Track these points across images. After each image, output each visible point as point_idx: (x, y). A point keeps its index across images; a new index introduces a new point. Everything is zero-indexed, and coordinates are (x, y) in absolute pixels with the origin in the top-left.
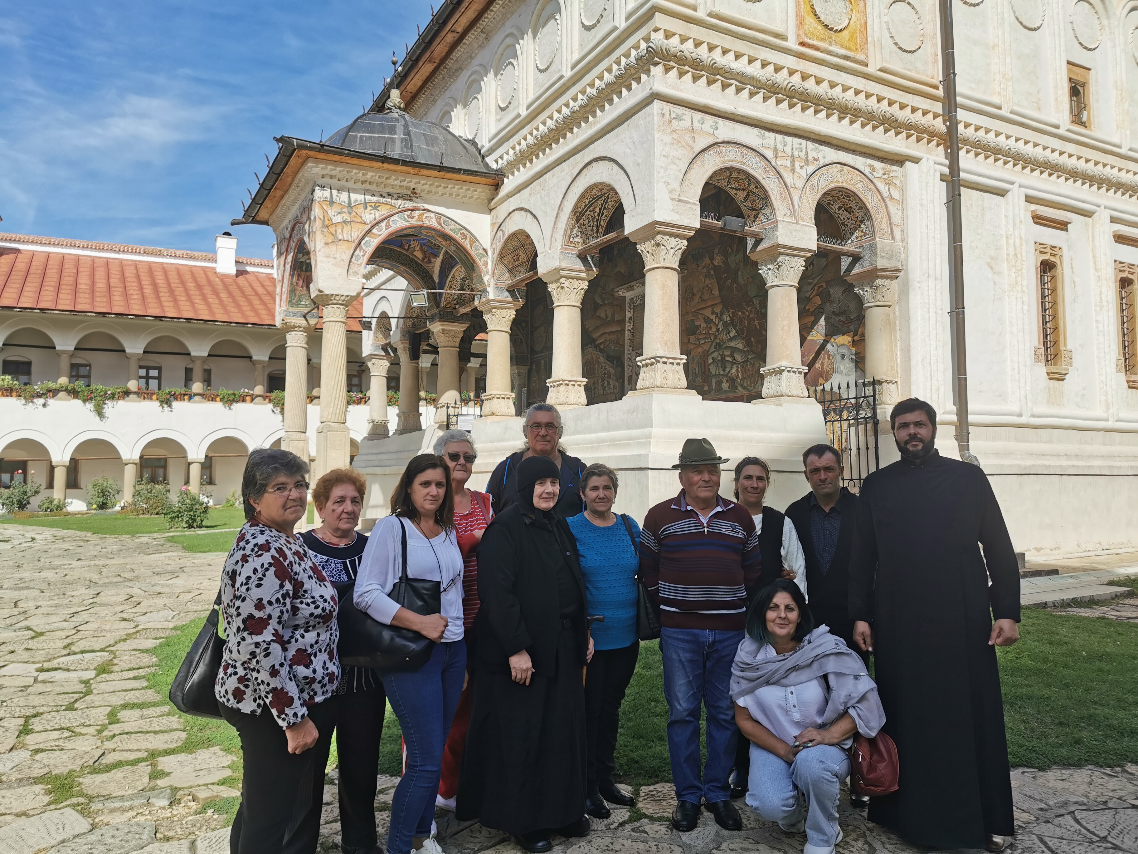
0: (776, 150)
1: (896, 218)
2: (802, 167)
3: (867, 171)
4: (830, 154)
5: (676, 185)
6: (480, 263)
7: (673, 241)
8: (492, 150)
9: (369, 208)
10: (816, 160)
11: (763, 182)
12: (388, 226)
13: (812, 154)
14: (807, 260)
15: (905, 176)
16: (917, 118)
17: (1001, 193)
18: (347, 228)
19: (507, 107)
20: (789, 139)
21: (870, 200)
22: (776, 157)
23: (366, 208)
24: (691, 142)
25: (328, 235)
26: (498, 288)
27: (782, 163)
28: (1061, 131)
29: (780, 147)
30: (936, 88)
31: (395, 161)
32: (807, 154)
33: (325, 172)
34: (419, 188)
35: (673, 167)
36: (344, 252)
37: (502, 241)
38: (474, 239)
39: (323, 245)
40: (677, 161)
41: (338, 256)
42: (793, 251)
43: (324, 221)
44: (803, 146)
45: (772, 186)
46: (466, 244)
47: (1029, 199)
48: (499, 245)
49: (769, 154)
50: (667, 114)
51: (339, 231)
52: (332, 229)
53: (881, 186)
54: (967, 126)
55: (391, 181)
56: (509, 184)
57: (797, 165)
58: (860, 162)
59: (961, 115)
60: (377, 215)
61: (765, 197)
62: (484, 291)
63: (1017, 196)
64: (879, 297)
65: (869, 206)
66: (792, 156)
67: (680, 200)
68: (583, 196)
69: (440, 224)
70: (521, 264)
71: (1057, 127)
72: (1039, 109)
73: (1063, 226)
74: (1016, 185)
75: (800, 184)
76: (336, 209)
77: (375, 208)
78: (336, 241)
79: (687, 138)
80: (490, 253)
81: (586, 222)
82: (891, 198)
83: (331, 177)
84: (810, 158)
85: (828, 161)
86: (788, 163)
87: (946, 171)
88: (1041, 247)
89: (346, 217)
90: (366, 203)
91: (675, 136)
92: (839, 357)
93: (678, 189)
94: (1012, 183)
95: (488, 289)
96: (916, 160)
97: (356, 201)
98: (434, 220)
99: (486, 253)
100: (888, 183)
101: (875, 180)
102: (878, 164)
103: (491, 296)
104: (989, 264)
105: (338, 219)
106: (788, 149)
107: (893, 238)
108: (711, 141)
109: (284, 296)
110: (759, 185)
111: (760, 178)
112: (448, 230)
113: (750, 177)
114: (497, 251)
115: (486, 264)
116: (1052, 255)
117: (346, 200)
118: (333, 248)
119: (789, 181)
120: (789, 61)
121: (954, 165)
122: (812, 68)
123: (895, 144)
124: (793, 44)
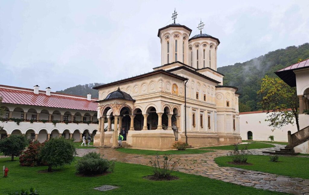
1: (180, 110)
4: (174, 105)
6: (131, 111)
7: (161, 114)
8: (133, 97)
12: (122, 107)
14: (172, 115)
16: (182, 100)
17: (190, 107)
18: (119, 107)
21: (178, 109)
24: (163, 105)
26: (133, 114)
27: (171, 106)
29: (170, 104)
30: (184, 97)
35: (162, 107)
36: (118, 110)
37: (135, 109)
44: (172, 104)
45: (170, 108)
46: (130, 109)
47: (192, 108)
50: (162, 102)
52: (117, 107)
56: (136, 102)
58: (177, 105)
59: (186, 99)
60: (122, 105)
62: (131, 114)
64: (178, 119)
68: (150, 107)
70: (136, 112)
71: (195, 100)
72: (194, 98)
73: (195, 110)
75: (172, 108)
80: (133, 110)
88: (193, 113)
93: (162, 109)
96: (182, 105)
100: (179, 107)
107: (180, 112)
108: (165, 104)
110: (168, 108)
112: (128, 107)
120: (171, 95)
121: (185, 105)
122: (173, 96)
123: (180, 103)
124: (172, 94)
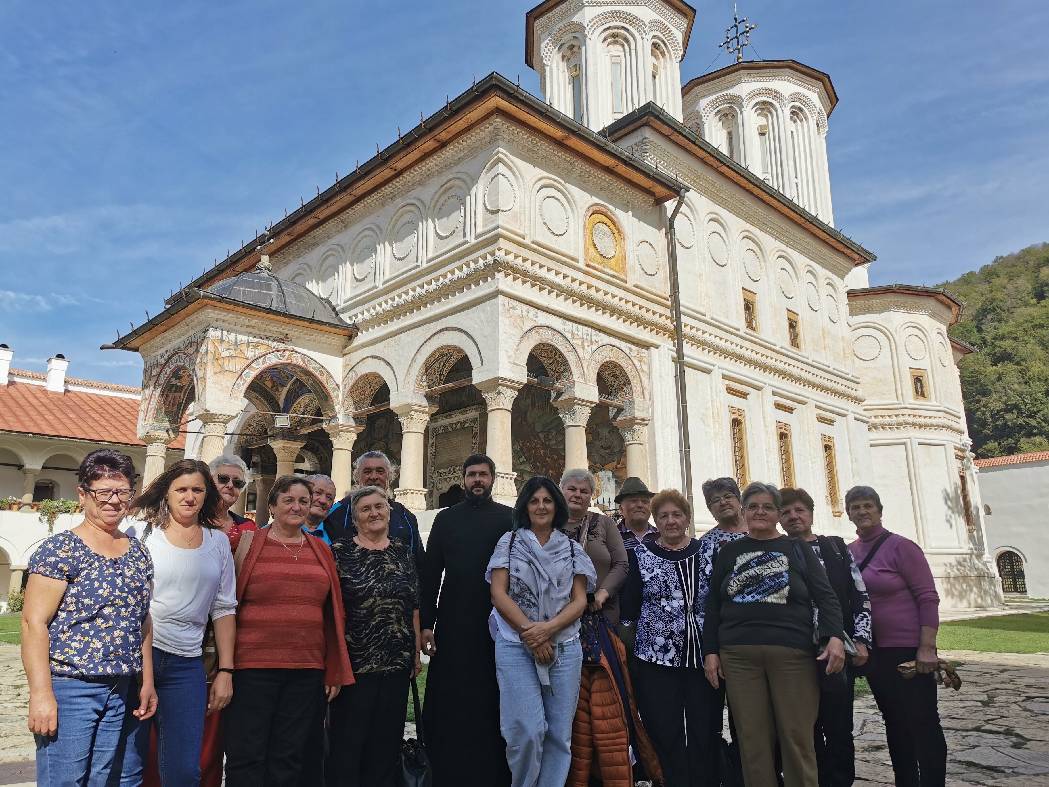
0: (573, 333)
1: (646, 384)
2: (588, 346)
3: (627, 351)
4: (605, 339)
5: (512, 353)
6: (333, 395)
7: (509, 391)
8: (345, 310)
9: (251, 347)
10: (597, 342)
11: (565, 354)
12: (264, 362)
13: (594, 338)
14: (592, 409)
15: (650, 356)
16: (656, 318)
17: (708, 372)
18: (232, 361)
19: (363, 279)
20: (580, 327)
21: (630, 372)
22: (573, 338)
23: (249, 347)
24: (521, 325)
25: (217, 366)
26: (346, 416)
27: (577, 342)
28: (741, 333)
29: (575, 332)
30: (668, 300)
31: (277, 313)
32: (591, 337)
33: (219, 317)
34: (291, 334)
35: (511, 340)
36: (229, 380)
37: (354, 380)
38: (330, 376)
39: (212, 374)
40: (513, 337)
41: (224, 383)
42: (584, 402)
43: (215, 355)
44: (589, 332)
45: (570, 357)
46: (323, 379)
47: (725, 377)
48: (351, 383)
49: (569, 336)
50: (507, 305)
51: (226, 363)
52: (221, 362)
53: (636, 362)
54: (686, 325)
55: (270, 327)
56: (362, 338)
57: (586, 344)
58: (623, 345)
59: (684, 319)
60: (257, 353)
61: (566, 364)
62: (335, 417)
63: (717, 374)
64: (636, 438)
65: (629, 375)
66: (583, 338)
67: (514, 364)
68: (434, 353)
69: (304, 363)
70: (366, 398)
71: (739, 330)
72: (728, 317)
73: (744, 395)
74: (717, 367)
75: (587, 357)
76: (225, 346)
77: (256, 347)
78: (223, 371)
79: (519, 321)
80: (341, 388)
81: (433, 371)
82: (642, 371)
83: (224, 321)
84: (593, 340)
85: (604, 343)
86: (580, 343)
87: (675, 355)
88: (732, 409)
89: (233, 353)
90: (249, 343)
91: (512, 320)
92: (606, 479)
93: (513, 356)
94: (714, 366)
95: (338, 416)
96: (657, 347)
97: (241, 341)
98: (300, 359)
99: (338, 387)
100: (640, 360)
101: (632, 358)
102: (634, 348)
103: (341, 422)
104: (702, 419)
105: (226, 354)
106: (580, 333)
107: (644, 398)
108: (534, 324)
109: (151, 413)
110: (562, 356)
111: (563, 352)
112: (310, 368)
113: (556, 350)
114: (348, 387)
115: (337, 396)
116: (739, 415)
117: (234, 339)
118: (220, 376)
119: (581, 355)
120: (580, 276)
121: (680, 352)
122: (594, 282)
123: (644, 335)
124: (582, 265)
